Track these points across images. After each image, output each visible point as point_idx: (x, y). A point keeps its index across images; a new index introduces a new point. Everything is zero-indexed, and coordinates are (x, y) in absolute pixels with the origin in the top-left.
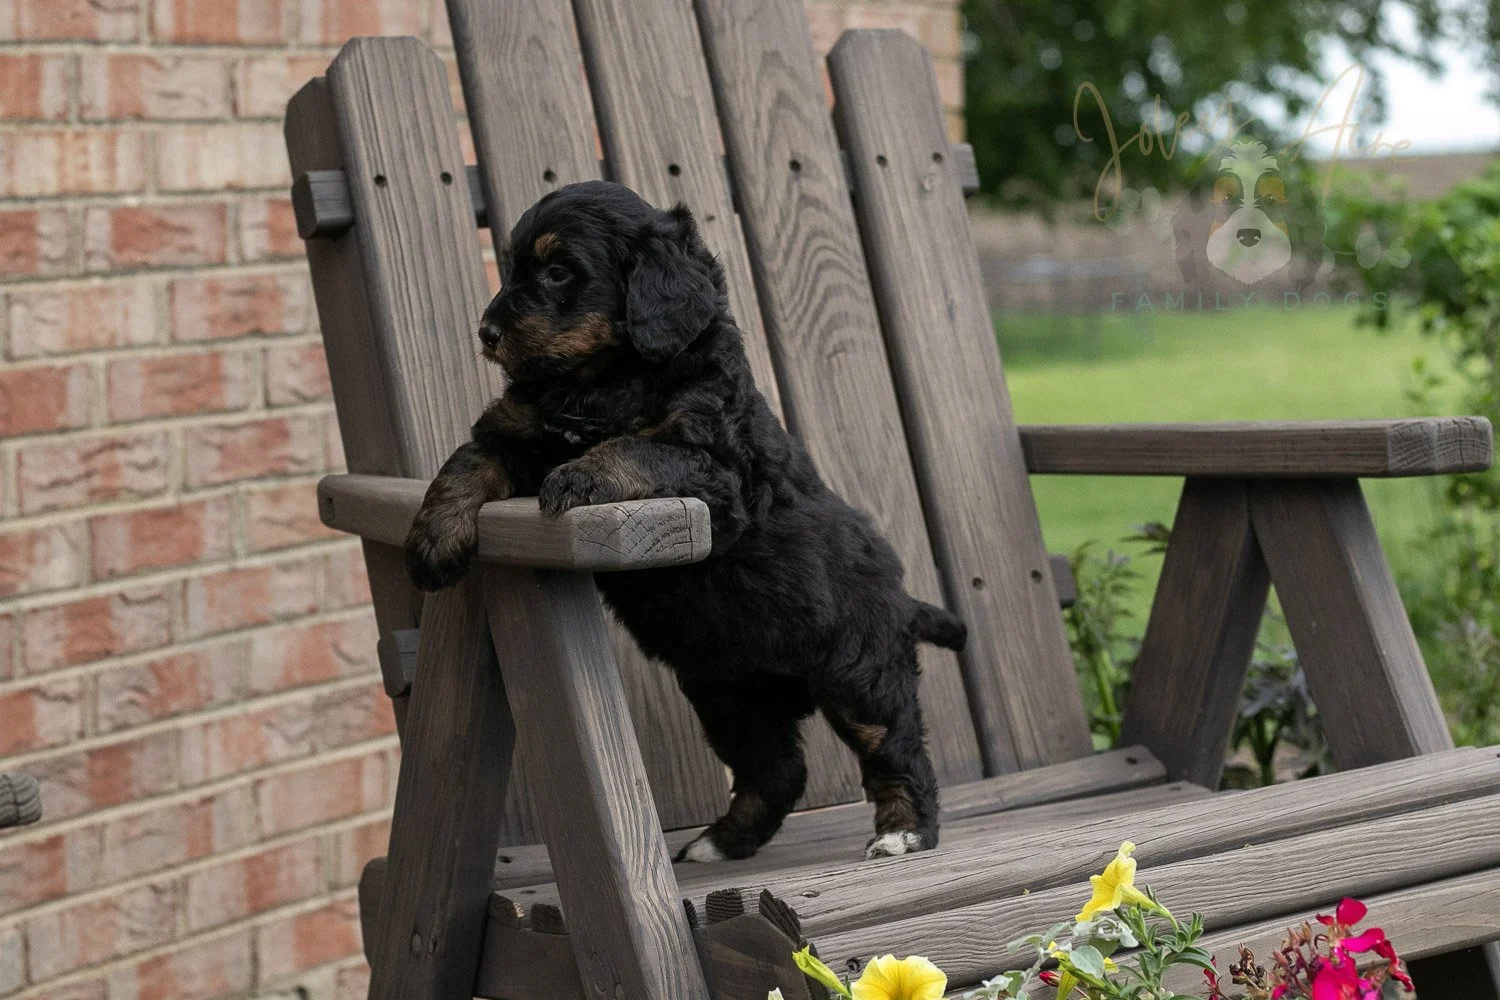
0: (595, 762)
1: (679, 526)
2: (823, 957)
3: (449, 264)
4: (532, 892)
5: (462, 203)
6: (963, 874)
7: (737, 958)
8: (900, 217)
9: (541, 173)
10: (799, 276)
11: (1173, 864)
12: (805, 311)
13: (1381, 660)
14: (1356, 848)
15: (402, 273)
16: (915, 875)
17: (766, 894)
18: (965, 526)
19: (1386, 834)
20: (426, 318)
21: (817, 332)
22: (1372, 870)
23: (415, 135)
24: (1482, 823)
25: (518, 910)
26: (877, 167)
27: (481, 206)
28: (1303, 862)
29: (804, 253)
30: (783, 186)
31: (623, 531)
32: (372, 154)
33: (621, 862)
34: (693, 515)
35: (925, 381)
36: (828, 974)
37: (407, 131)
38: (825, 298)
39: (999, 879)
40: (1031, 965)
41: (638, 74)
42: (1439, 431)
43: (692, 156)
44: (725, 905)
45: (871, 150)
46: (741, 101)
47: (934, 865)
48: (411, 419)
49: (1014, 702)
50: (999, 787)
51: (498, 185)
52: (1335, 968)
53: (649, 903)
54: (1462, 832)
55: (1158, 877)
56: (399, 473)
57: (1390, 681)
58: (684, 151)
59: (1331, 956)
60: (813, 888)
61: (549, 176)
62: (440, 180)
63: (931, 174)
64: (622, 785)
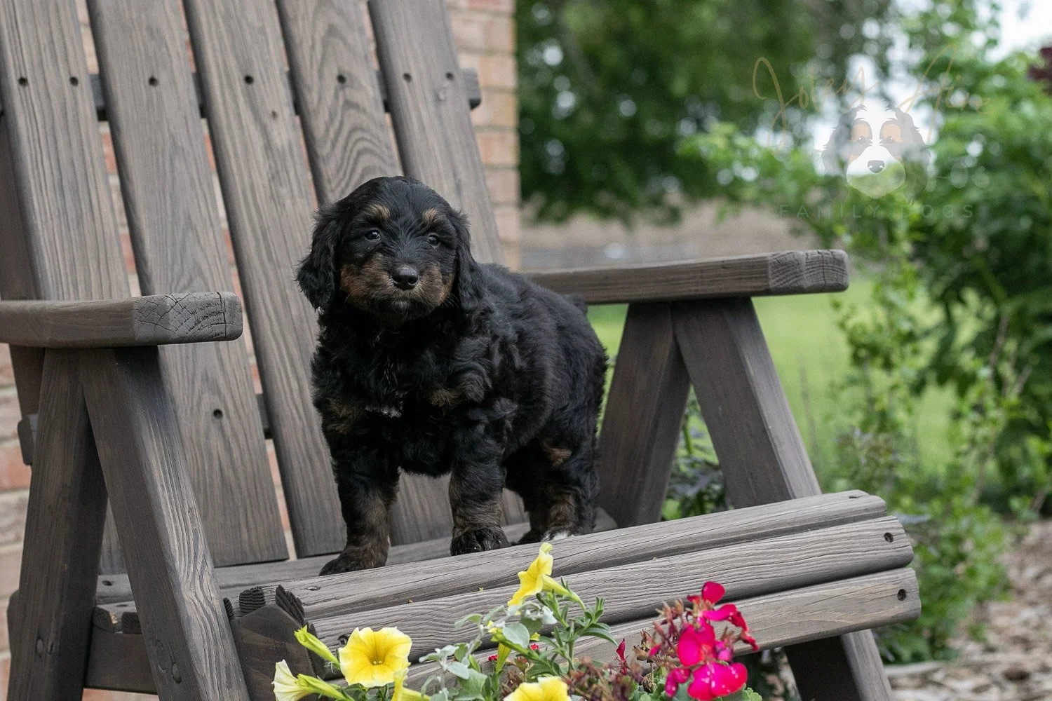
0: (156, 494)
1: (217, 311)
2: (320, 634)
3: (75, 144)
4: (125, 606)
5: (87, 104)
6: (433, 575)
7: (259, 640)
8: (421, 119)
9: (147, 77)
10: (343, 159)
11: (596, 570)
12: (347, 185)
13: (768, 432)
14: (738, 561)
15: (38, 149)
17: (280, 588)
19: (761, 551)
20: (56, 182)
22: (749, 578)
23: (50, 49)
24: (835, 545)
25: (113, 617)
26: (404, 82)
27: (101, 103)
28: (696, 571)
29: (347, 143)
30: (332, 92)
31: (171, 314)
32: (19, 64)
33: (175, 570)
34: (227, 303)
36: (321, 648)
37: (45, 46)
38: (362, 176)
40: (474, 638)
41: (222, 9)
42: (807, 259)
43: (263, 70)
44: (253, 598)
45: (399, 68)
46: (301, 30)
47: (412, 569)
48: (42, 255)
51: (114, 88)
52: (697, 632)
53: (196, 601)
54: (821, 551)
56: (34, 296)
57: (773, 447)
58: (257, 68)
59: (694, 622)
60: (315, 584)
61: (153, 81)
62: (69, 82)
63: (444, 88)
64: (178, 512)
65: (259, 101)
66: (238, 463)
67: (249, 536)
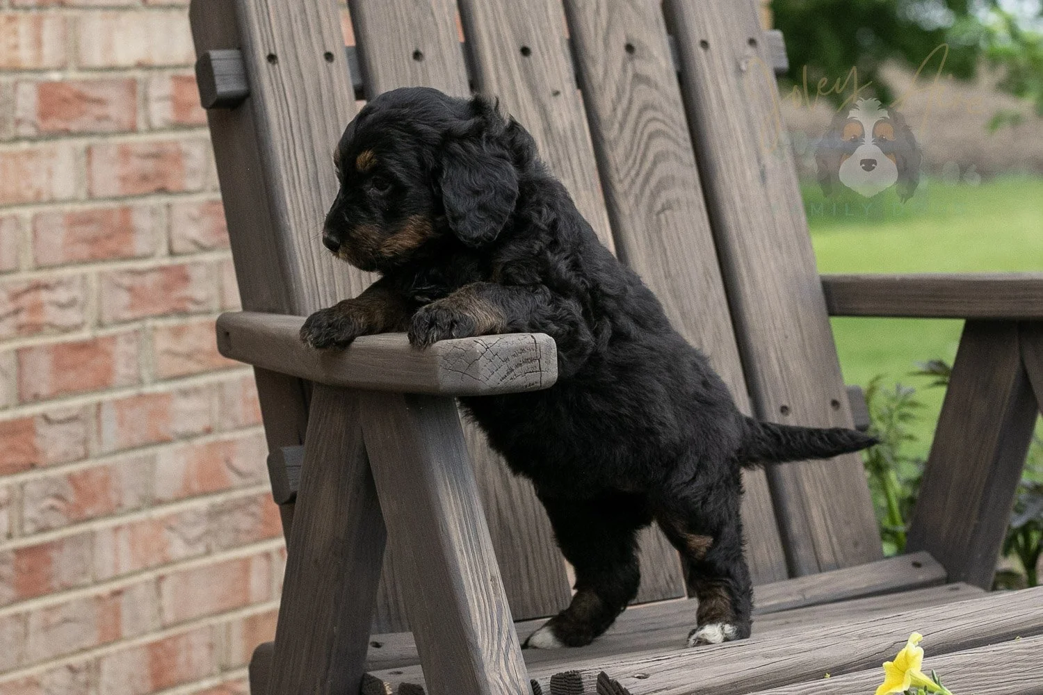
0: (455, 560)
1: (531, 358)
4: (399, 673)
5: (342, 78)
6: (773, 660)
8: (720, 93)
9: (412, 52)
10: (632, 144)
11: (954, 653)
12: (637, 174)
15: (290, 138)
16: (732, 661)
17: (603, 676)
18: (774, 361)
21: (647, 192)
23: (302, 20)
25: (387, 688)
26: (701, 50)
27: (358, 81)
29: (637, 124)
30: (619, 65)
31: (482, 362)
32: (265, 36)
33: (477, 647)
34: (542, 348)
35: (740, 235)
37: (296, 16)
38: (655, 163)
39: (804, 664)
43: (541, 40)
44: (568, 684)
45: (695, 35)
47: (746, 653)
48: (297, 264)
49: (815, 514)
50: (802, 586)
51: (373, 63)
53: (501, 683)
55: (942, 663)
56: (287, 311)
58: (534, 37)
60: (643, 671)
61: (417, 55)
62: (323, 59)
63: (747, 57)
64: (479, 580)
65: (537, 77)
66: (518, 502)
67: (531, 587)
